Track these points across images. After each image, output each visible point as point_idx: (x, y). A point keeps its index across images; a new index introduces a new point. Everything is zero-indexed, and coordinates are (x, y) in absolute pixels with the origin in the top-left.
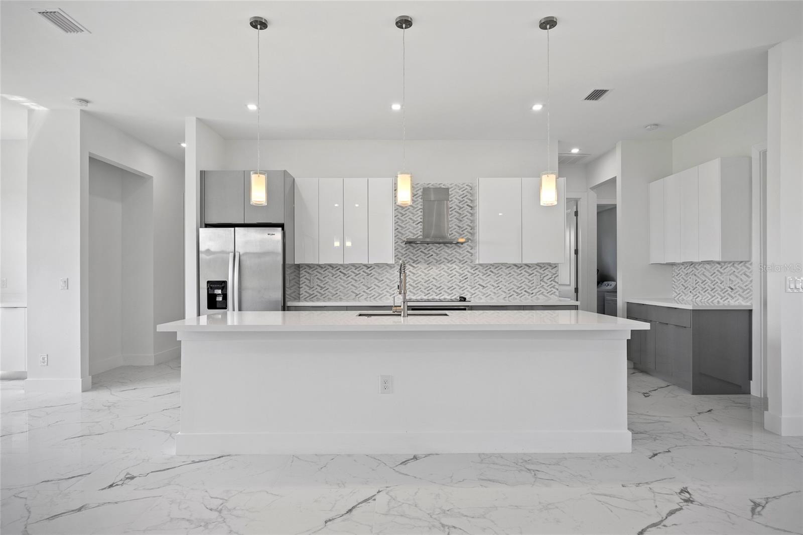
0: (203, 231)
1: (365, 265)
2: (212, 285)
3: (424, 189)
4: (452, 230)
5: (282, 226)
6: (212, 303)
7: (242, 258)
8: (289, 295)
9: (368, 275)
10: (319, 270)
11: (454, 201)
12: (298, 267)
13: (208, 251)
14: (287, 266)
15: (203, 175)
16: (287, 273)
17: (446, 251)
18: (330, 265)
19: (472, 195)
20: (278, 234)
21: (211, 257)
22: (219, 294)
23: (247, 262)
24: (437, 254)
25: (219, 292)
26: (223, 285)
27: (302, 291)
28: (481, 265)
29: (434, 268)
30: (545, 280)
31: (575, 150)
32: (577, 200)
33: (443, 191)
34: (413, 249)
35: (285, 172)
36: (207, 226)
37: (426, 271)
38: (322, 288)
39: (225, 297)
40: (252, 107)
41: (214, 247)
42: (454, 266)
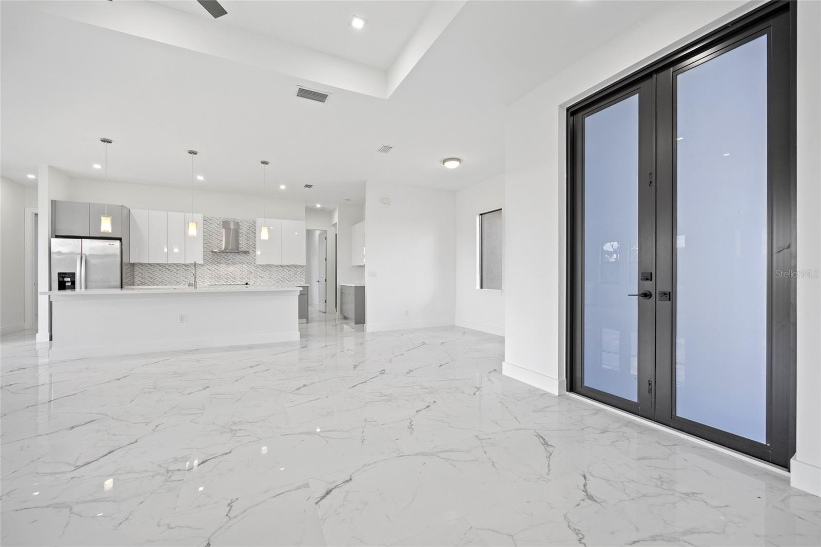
0: (54, 240)
1: (184, 264)
2: (62, 275)
3: (223, 222)
4: (243, 246)
5: (120, 239)
6: (62, 286)
7: (87, 258)
8: (126, 283)
9: (186, 270)
10: (149, 267)
11: (243, 230)
12: (133, 265)
13: (59, 253)
14: (123, 264)
15: (54, 204)
16: (124, 269)
17: (238, 257)
18: (158, 264)
19: (255, 226)
20: (118, 243)
21: (62, 256)
22: (69, 281)
23: (92, 261)
24: (233, 259)
25: (69, 279)
26: (73, 275)
27: (136, 280)
28: (260, 265)
29: (231, 267)
30: (298, 274)
31: (318, 206)
32: (326, 231)
33: (237, 224)
34: (216, 256)
35: (122, 206)
36: (57, 237)
37: (225, 268)
38: (151, 278)
39: (73, 283)
40: (97, 166)
41: (64, 250)
42: (244, 266)
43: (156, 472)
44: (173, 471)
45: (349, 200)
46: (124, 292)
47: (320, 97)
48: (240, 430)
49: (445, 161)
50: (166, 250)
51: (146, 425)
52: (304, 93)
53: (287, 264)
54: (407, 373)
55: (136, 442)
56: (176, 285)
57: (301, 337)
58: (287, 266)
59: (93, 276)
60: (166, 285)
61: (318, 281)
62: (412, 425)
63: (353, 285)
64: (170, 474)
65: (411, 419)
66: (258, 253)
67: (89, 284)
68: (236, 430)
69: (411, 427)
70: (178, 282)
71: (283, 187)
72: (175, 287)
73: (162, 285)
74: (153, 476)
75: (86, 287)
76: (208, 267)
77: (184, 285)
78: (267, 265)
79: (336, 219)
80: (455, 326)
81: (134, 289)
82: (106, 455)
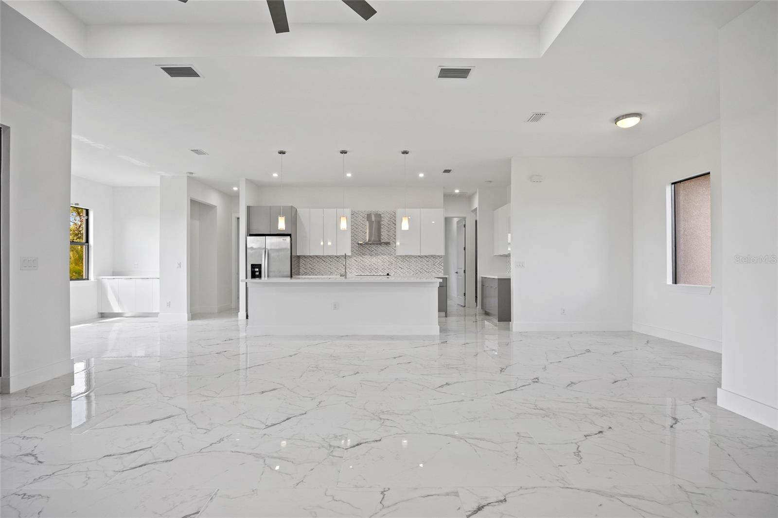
0: (249, 238)
1: (336, 256)
2: (253, 266)
3: (368, 215)
4: (384, 238)
5: (290, 235)
6: (254, 276)
7: (269, 252)
8: (294, 272)
9: (338, 261)
10: (310, 259)
11: (385, 221)
12: (299, 257)
13: (252, 248)
14: (292, 257)
15: (249, 208)
16: (293, 260)
17: (381, 248)
18: (316, 256)
19: (395, 217)
20: (288, 238)
21: (253, 251)
22: (257, 271)
23: (272, 255)
24: (376, 250)
25: (257, 270)
26: (259, 266)
27: (301, 270)
28: (400, 256)
29: (374, 258)
30: (436, 264)
31: (457, 191)
32: (465, 218)
33: (379, 216)
34: (362, 247)
35: (292, 206)
36: (251, 235)
37: (369, 260)
38: (312, 269)
39: (260, 272)
40: (275, 175)
41: (255, 246)
42: (385, 257)
43: (321, 444)
44: (335, 447)
45: (490, 182)
46: (293, 280)
47: (462, 73)
48: (388, 419)
49: (617, 120)
50: (322, 243)
51: (312, 400)
52: (446, 73)
53: (425, 255)
54: (568, 386)
55: (306, 413)
56: (329, 275)
57: (441, 331)
58: (426, 256)
59: (273, 268)
60: (322, 275)
61: (457, 273)
62: (580, 452)
63: (496, 277)
64: (332, 449)
65: (579, 444)
66: (398, 243)
67: (271, 274)
68: (384, 419)
69: (578, 453)
70: (331, 273)
71: (421, 175)
72: (329, 277)
73: (319, 275)
74: (319, 448)
75: (268, 277)
76: (355, 258)
77: (336, 275)
78: (406, 256)
79: (476, 204)
80: (632, 331)
81: (299, 278)
82: (285, 421)
